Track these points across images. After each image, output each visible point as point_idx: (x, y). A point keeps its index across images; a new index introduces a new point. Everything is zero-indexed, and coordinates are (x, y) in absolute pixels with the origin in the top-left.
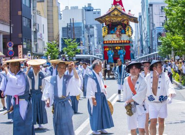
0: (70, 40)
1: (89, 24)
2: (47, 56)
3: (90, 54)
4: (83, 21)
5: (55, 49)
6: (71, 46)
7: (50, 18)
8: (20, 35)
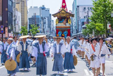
0: (34, 25)
1: (44, 16)
2: (21, 34)
3: (44, 33)
4: (40, 15)
5: (26, 30)
6: (34, 29)
7: (23, 12)
8: (7, 22)
